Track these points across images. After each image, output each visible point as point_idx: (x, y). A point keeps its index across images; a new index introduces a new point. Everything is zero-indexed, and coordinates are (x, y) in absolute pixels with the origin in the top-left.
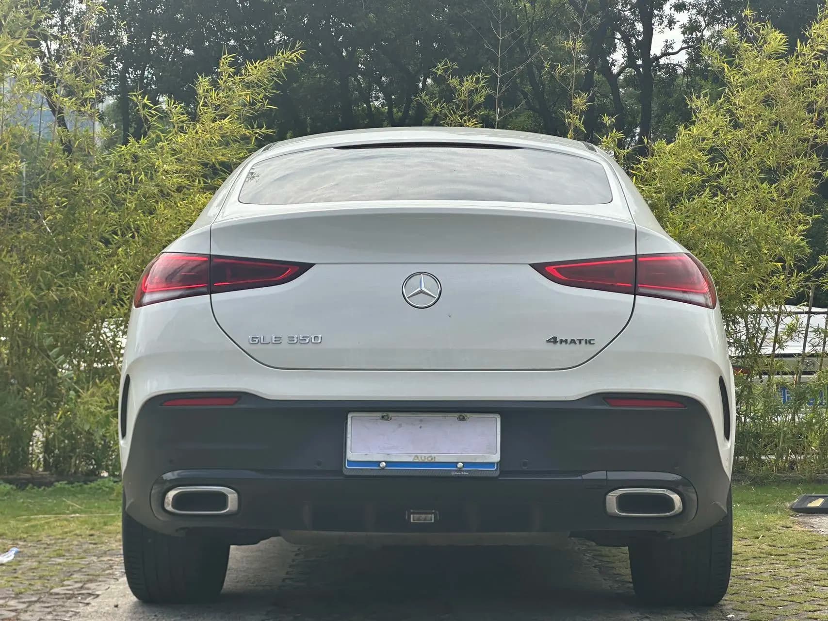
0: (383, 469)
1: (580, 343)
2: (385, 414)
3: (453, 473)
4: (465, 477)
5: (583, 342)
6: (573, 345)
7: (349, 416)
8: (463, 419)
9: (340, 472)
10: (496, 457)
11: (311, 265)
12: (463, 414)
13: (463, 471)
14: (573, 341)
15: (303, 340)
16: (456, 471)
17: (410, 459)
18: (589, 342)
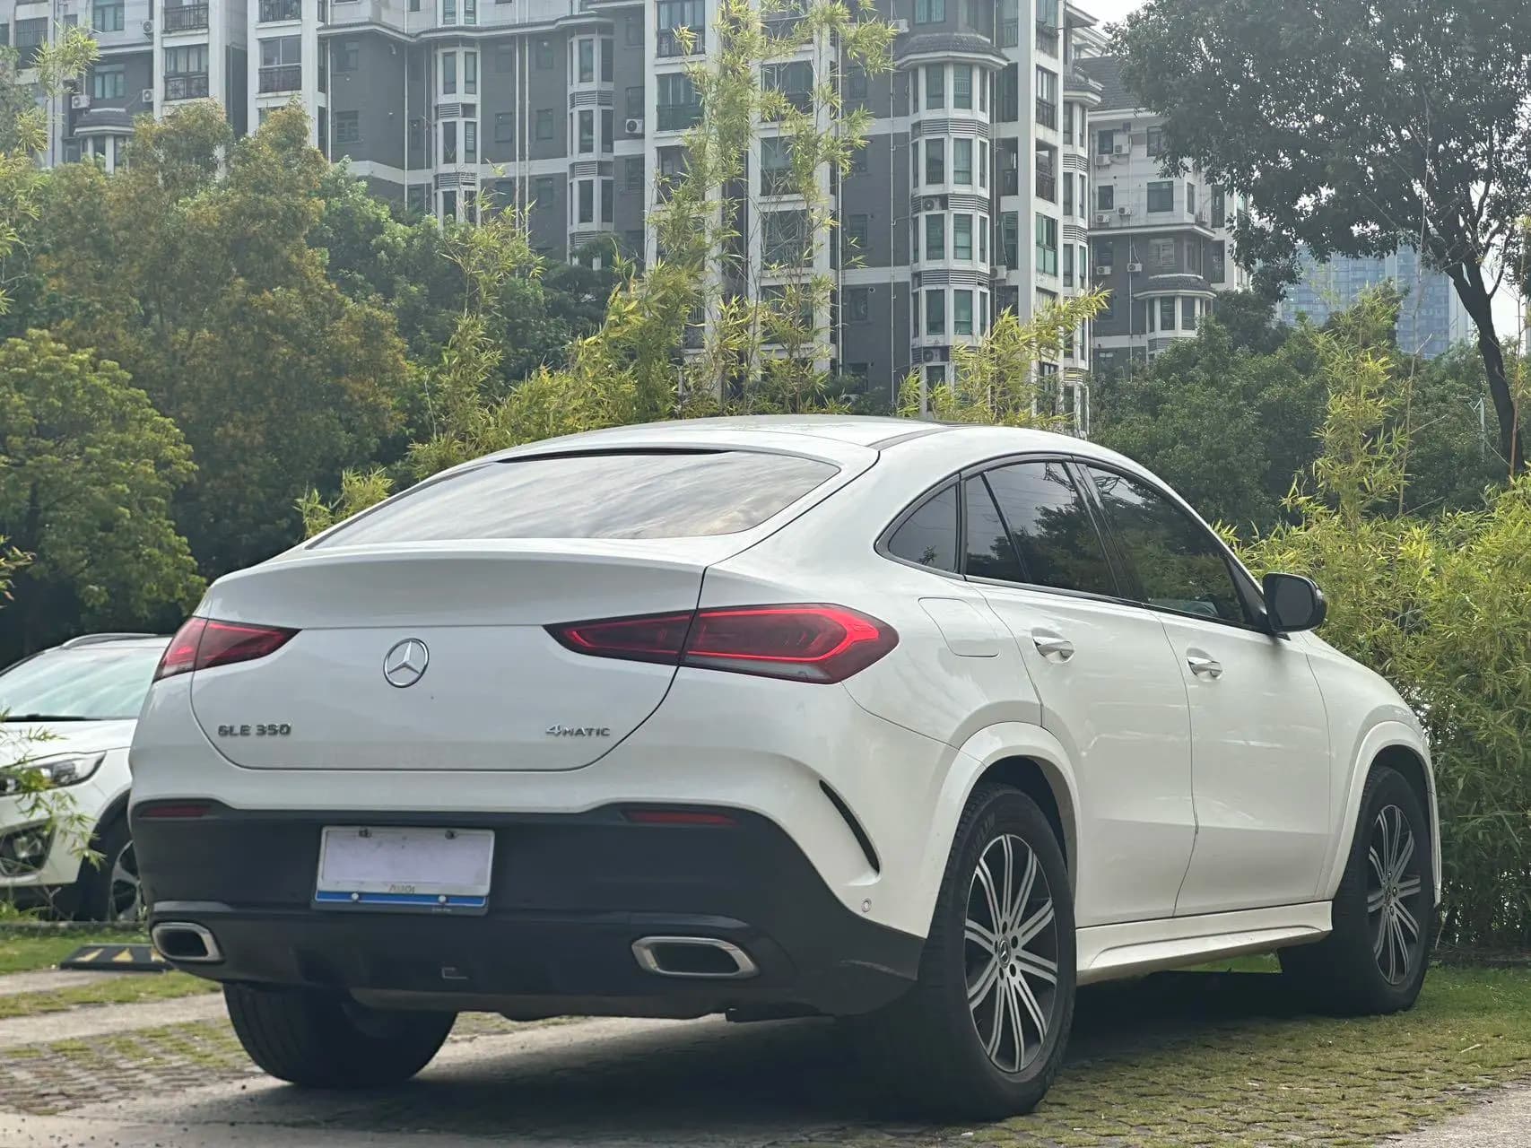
0: (356, 903)
1: (590, 734)
2: (363, 829)
3: (434, 910)
4: (447, 916)
5: (594, 733)
6: (580, 737)
7: (324, 831)
8: (452, 836)
9: (307, 905)
10: (484, 890)
11: (296, 631)
12: (453, 830)
13: (448, 907)
14: (580, 732)
15: (273, 730)
16: (436, 906)
17: (386, 890)
18: (601, 732)
